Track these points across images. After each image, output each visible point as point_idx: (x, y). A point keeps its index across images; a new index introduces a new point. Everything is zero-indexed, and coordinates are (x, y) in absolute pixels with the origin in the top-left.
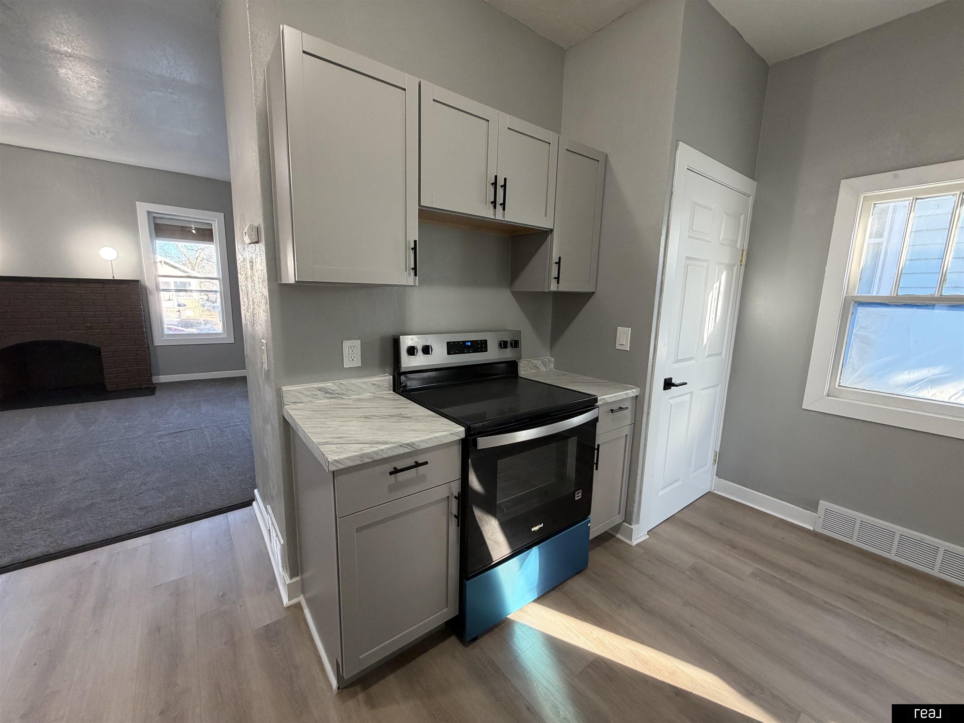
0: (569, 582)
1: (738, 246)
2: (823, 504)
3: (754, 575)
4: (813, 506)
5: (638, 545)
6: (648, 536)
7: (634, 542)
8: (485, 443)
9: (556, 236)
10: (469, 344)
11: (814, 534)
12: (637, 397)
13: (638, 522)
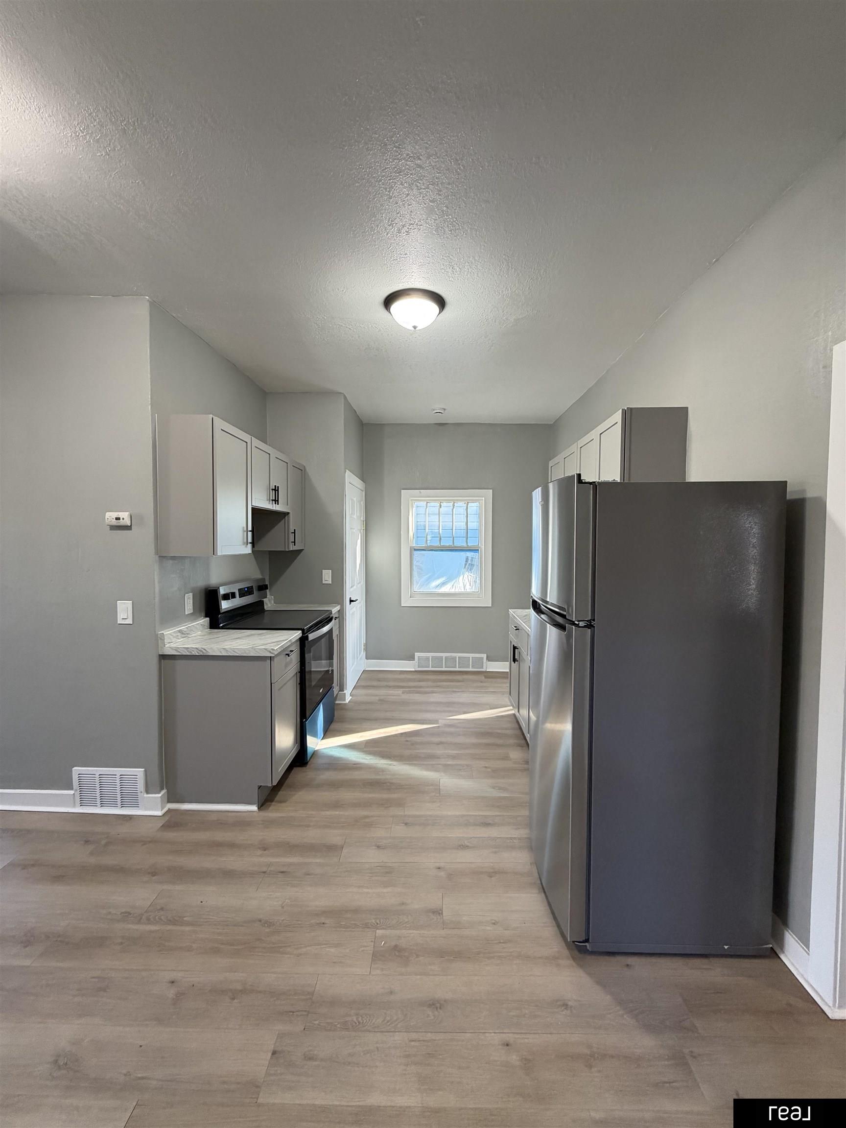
0: (330, 726)
1: (362, 519)
2: (417, 655)
3: (403, 693)
4: (412, 658)
5: (349, 702)
6: (351, 697)
7: (347, 701)
8: (312, 636)
9: (291, 515)
10: (246, 589)
11: (416, 671)
12: (339, 611)
13: (346, 689)
